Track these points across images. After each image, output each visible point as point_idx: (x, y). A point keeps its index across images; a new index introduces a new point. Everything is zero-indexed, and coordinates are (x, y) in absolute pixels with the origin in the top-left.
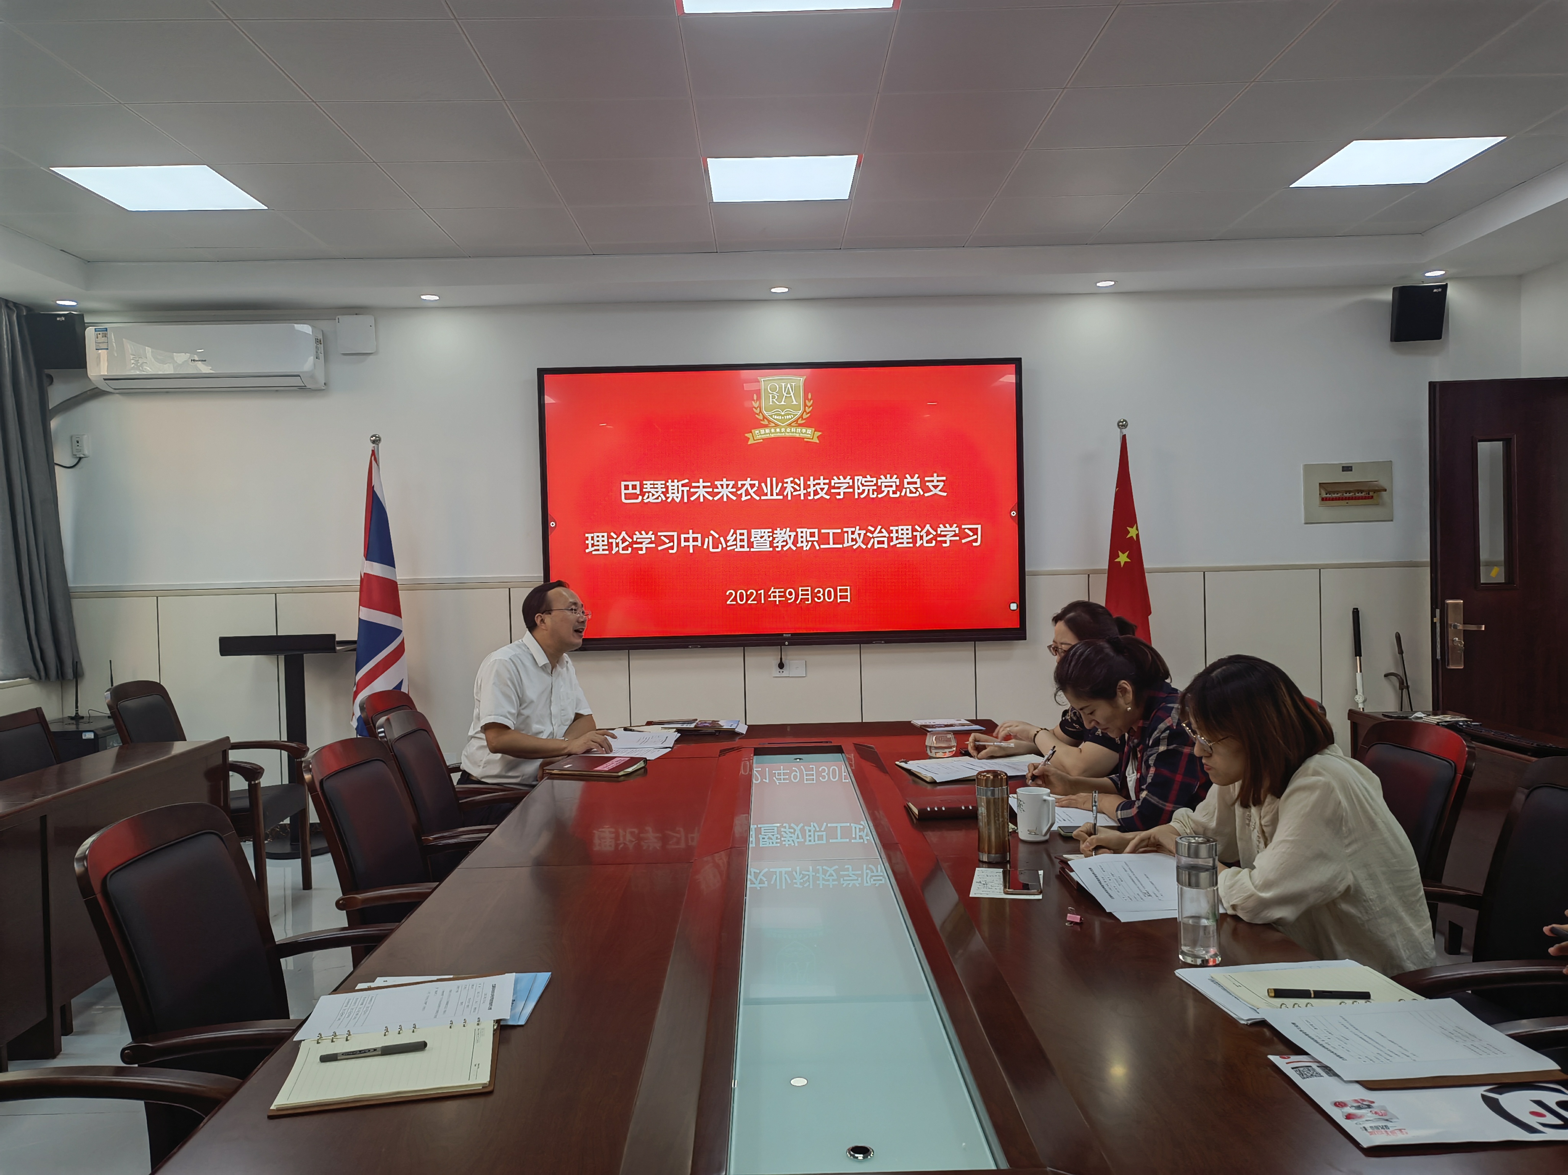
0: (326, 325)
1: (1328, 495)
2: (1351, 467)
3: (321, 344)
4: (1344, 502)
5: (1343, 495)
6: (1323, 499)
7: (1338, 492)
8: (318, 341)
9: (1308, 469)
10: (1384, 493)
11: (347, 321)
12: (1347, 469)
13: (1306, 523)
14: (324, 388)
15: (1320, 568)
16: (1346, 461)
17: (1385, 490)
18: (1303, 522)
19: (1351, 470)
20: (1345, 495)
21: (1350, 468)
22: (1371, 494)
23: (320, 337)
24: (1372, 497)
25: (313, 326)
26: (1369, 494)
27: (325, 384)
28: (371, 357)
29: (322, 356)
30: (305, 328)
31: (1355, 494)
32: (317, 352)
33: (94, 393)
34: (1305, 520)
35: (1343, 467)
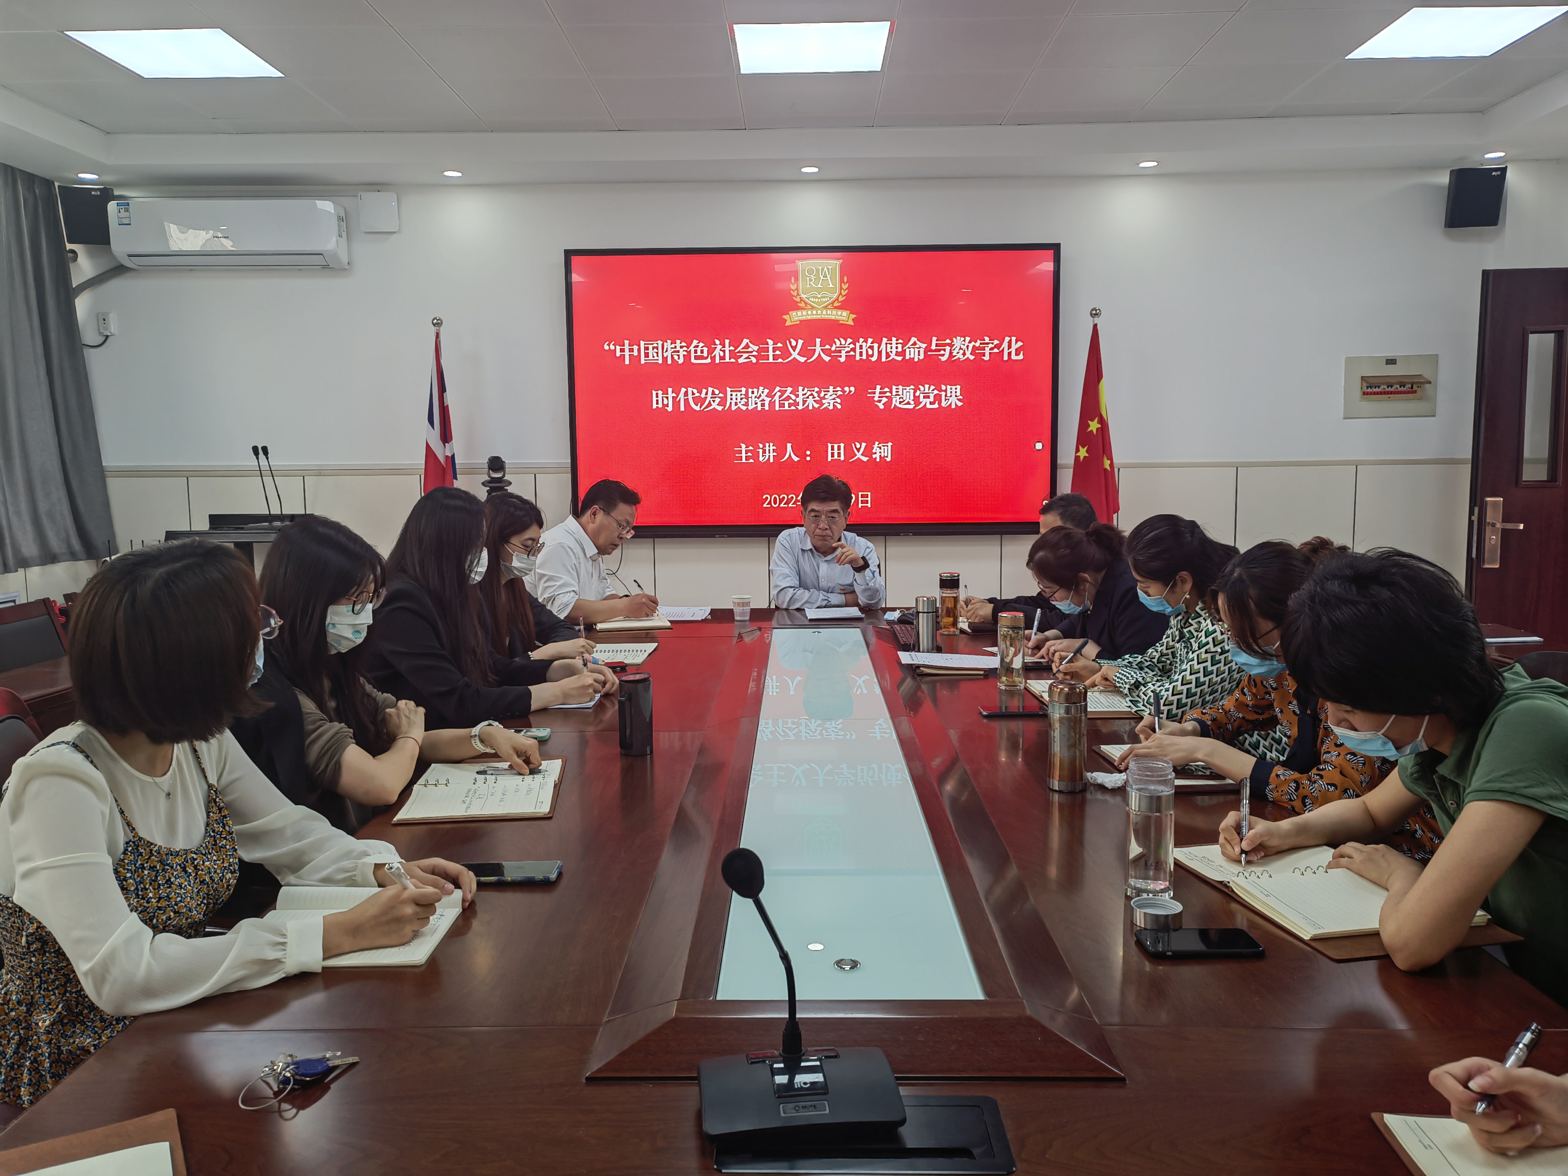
0: (348, 203)
1: (1369, 390)
2: (1396, 360)
3: (343, 222)
4: (1387, 396)
5: (1385, 389)
6: (1364, 394)
7: (1380, 386)
8: (340, 219)
9: (1350, 361)
10: (1427, 385)
11: (369, 198)
12: (1391, 362)
13: (1345, 418)
14: (347, 268)
15: (1357, 464)
16: (1390, 354)
17: (1430, 382)
18: (1342, 416)
19: (1395, 364)
20: (1387, 389)
21: (1394, 361)
22: (1414, 386)
23: (343, 214)
24: (1415, 392)
25: (334, 204)
26: (1412, 388)
27: (348, 264)
28: (394, 236)
29: (344, 234)
30: (327, 205)
31: (1398, 388)
32: (339, 231)
33: (119, 270)
34: (1344, 414)
35: (1387, 360)
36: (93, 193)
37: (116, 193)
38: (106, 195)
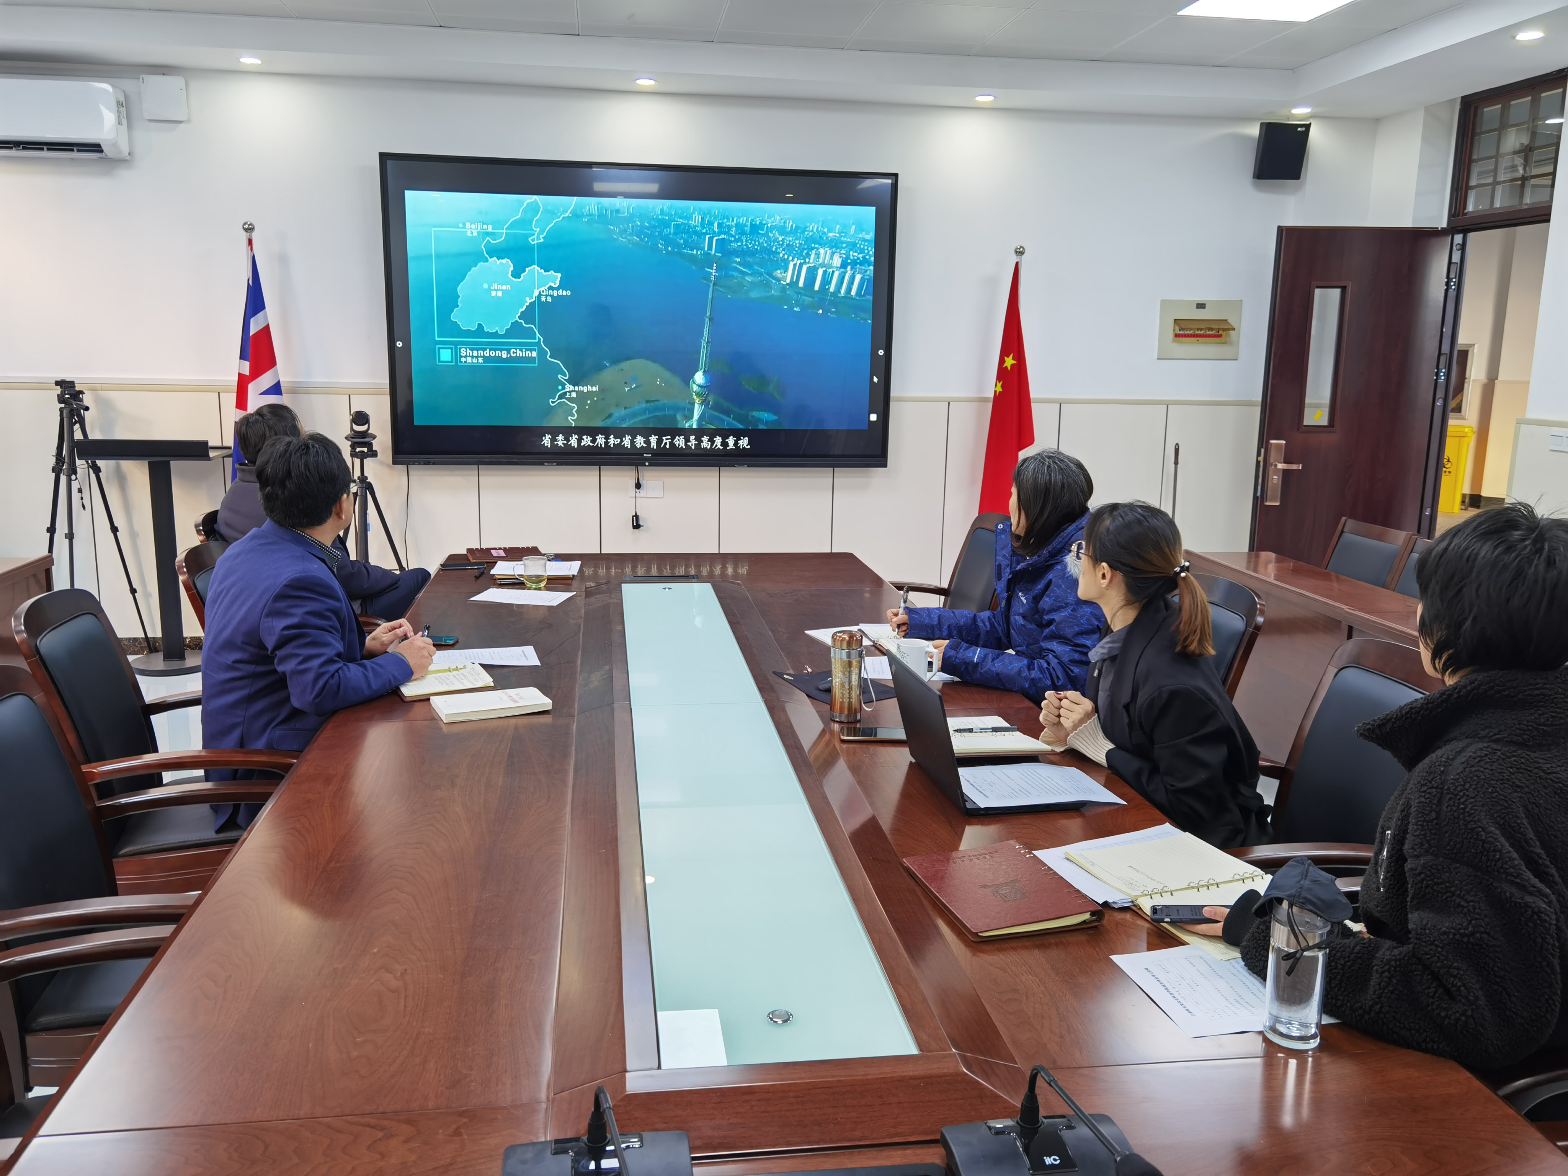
0: (128, 85)
1: (1181, 332)
2: (1205, 304)
3: (123, 107)
4: (1196, 340)
5: (1195, 332)
6: (1177, 336)
7: (1190, 329)
8: (119, 104)
9: (1165, 304)
10: (1232, 332)
11: (152, 83)
12: (1201, 306)
13: (1158, 359)
14: (129, 160)
15: (1168, 404)
16: (1200, 299)
17: (1234, 329)
18: (1156, 358)
19: (1204, 308)
20: (1197, 332)
21: (1203, 306)
22: (1221, 332)
23: (122, 99)
24: (1220, 336)
25: (113, 86)
26: (1218, 332)
27: (129, 154)
28: (181, 125)
29: (124, 121)
30: (106, 86)
31: (1206, 332)
32: (119, 117)
34: (1158, 356)
35: (1198, 304)
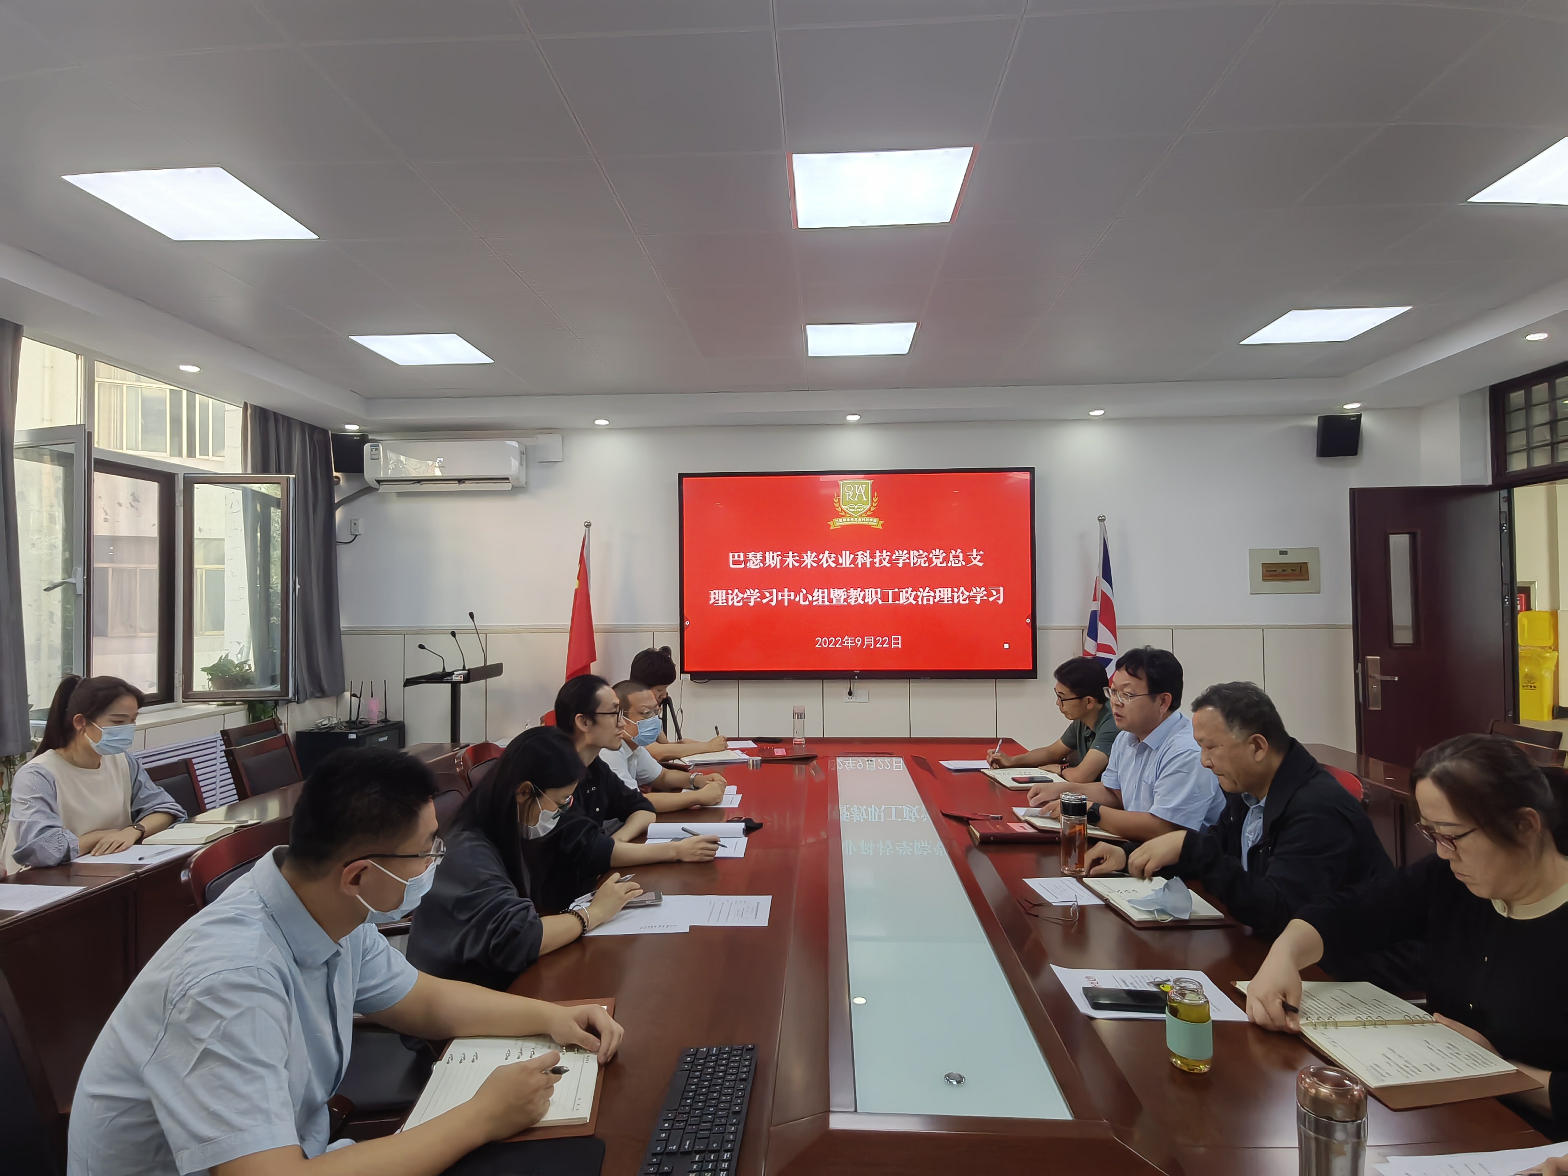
0: (528, 441)
1: (1269, 573)
2: (1287, 551)
3: (524, 454)
4: (1282, 578)
6: (1265, 576)
7: (1276, 571)
8: (522, 453)
9: (1253, 552)
11: (543, 440)
12: (1283, 553)
13: (1251, 594)
14: (525, 486)
15: (1263, 628)
16: (1283, 547)
18: (1249, 593)
20: (1282, 572)
21: (1286, 553)
22: (1302, 572)
23: (523, 450)
24: (1303, 575)
25: (519, 442)
27: (526, 483)
28: (559, 463)
29: (524, 464)
30: (514, 444)
31: (1290, 572)
32: (521, 461)
33: (368, 490)
34: (1251, 591)
35: (1280, 551)
36: (355, 438)
37: (370, 437)
38: (363, 439)
